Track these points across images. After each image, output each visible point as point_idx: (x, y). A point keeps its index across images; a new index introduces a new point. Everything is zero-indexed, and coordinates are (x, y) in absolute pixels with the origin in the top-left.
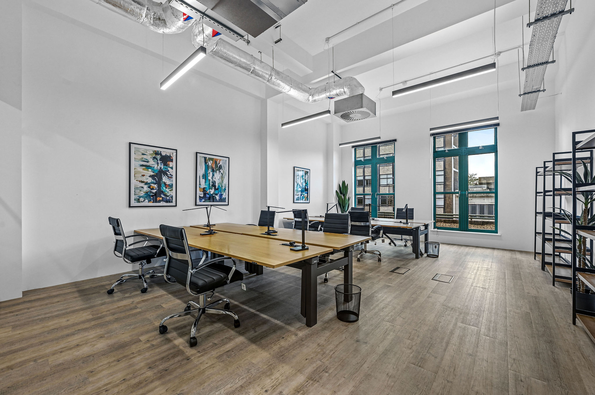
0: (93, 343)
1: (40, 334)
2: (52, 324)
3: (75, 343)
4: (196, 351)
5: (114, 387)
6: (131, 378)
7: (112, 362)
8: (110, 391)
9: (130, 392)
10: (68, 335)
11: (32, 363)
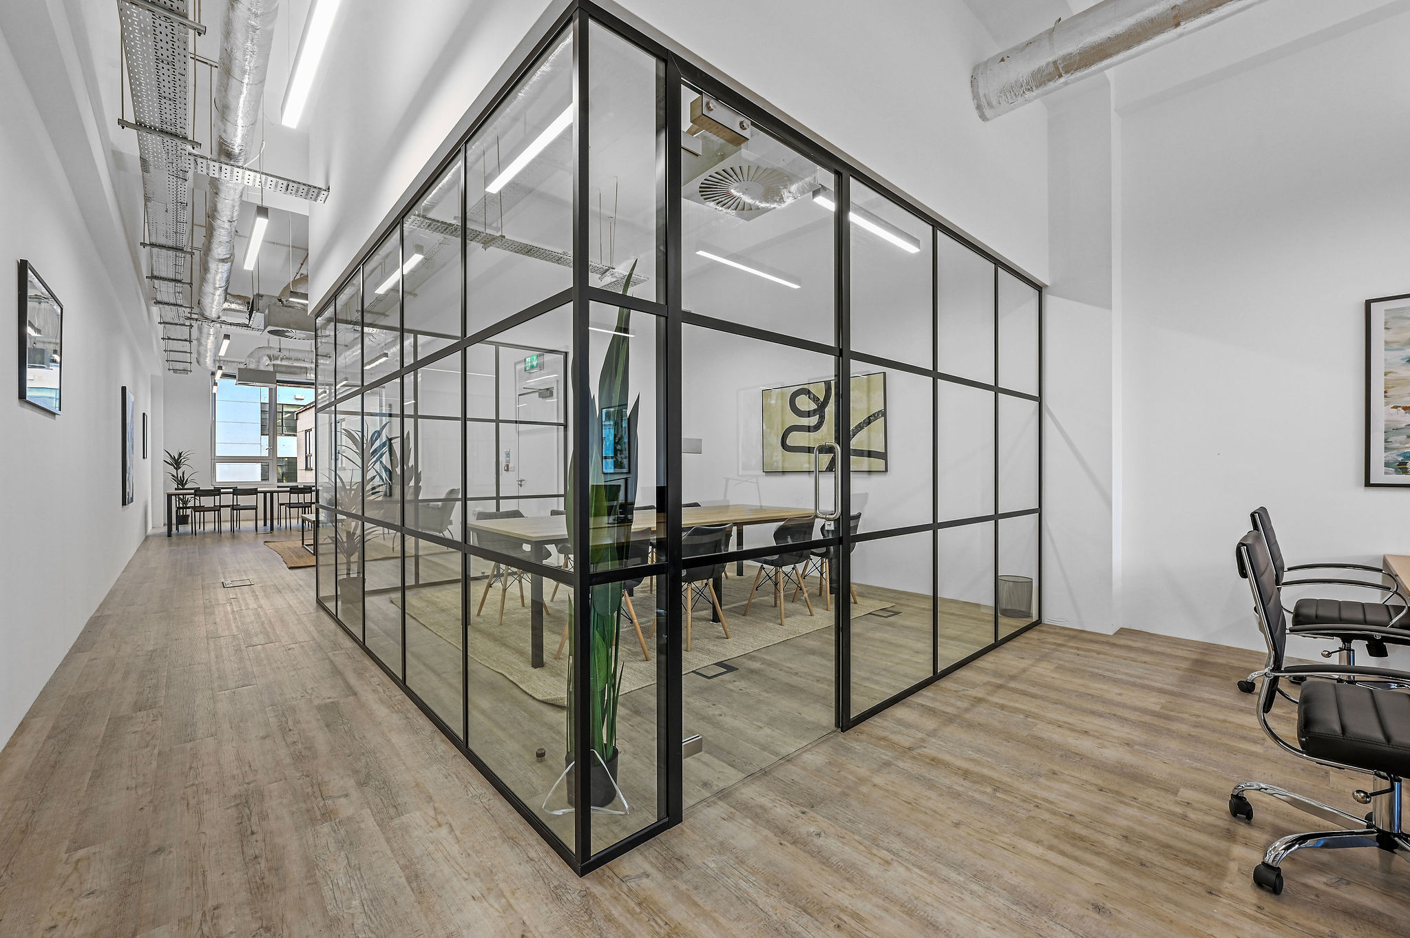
0: (1106, 743)
1: (1069, 690)
2: (1097, 687)
3: (1087, 727)
4: (1255, 901)
5: (1047, 810)
6: (1080, 823)
7: (1091, 784)
8: (1039, 810)
9: (1055, 834)
10: (1093, 713)
11: (1021, 716)
